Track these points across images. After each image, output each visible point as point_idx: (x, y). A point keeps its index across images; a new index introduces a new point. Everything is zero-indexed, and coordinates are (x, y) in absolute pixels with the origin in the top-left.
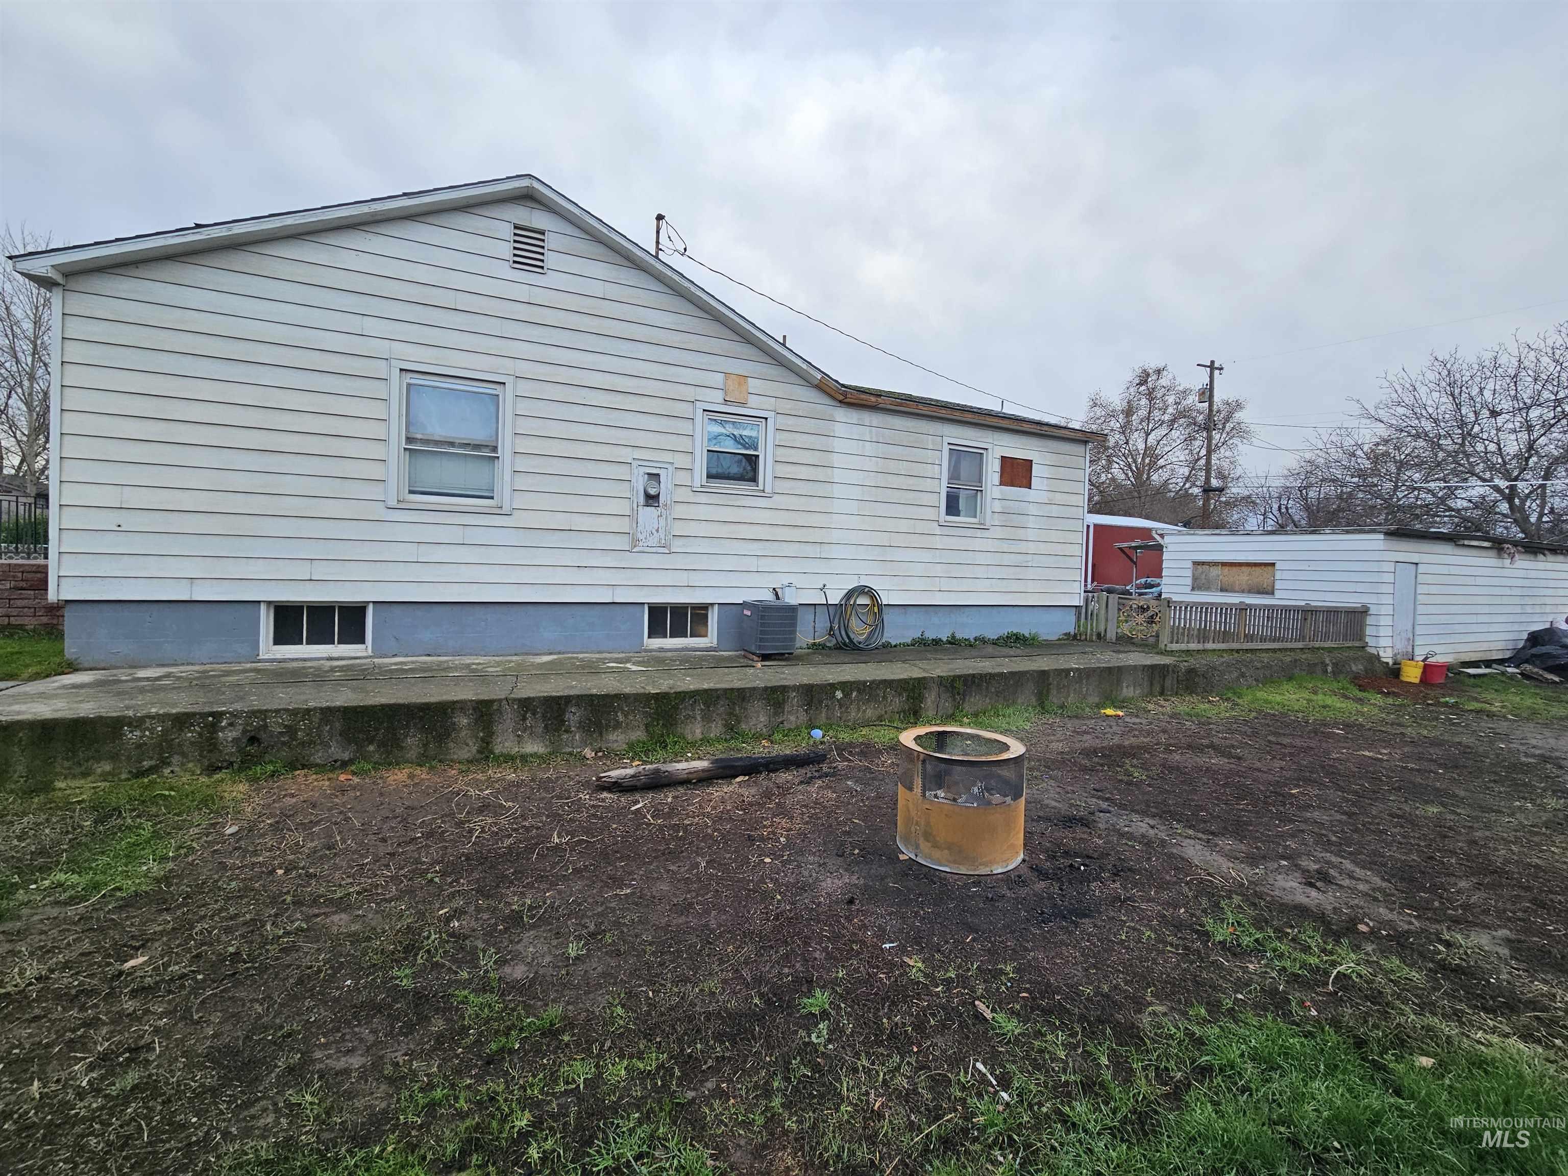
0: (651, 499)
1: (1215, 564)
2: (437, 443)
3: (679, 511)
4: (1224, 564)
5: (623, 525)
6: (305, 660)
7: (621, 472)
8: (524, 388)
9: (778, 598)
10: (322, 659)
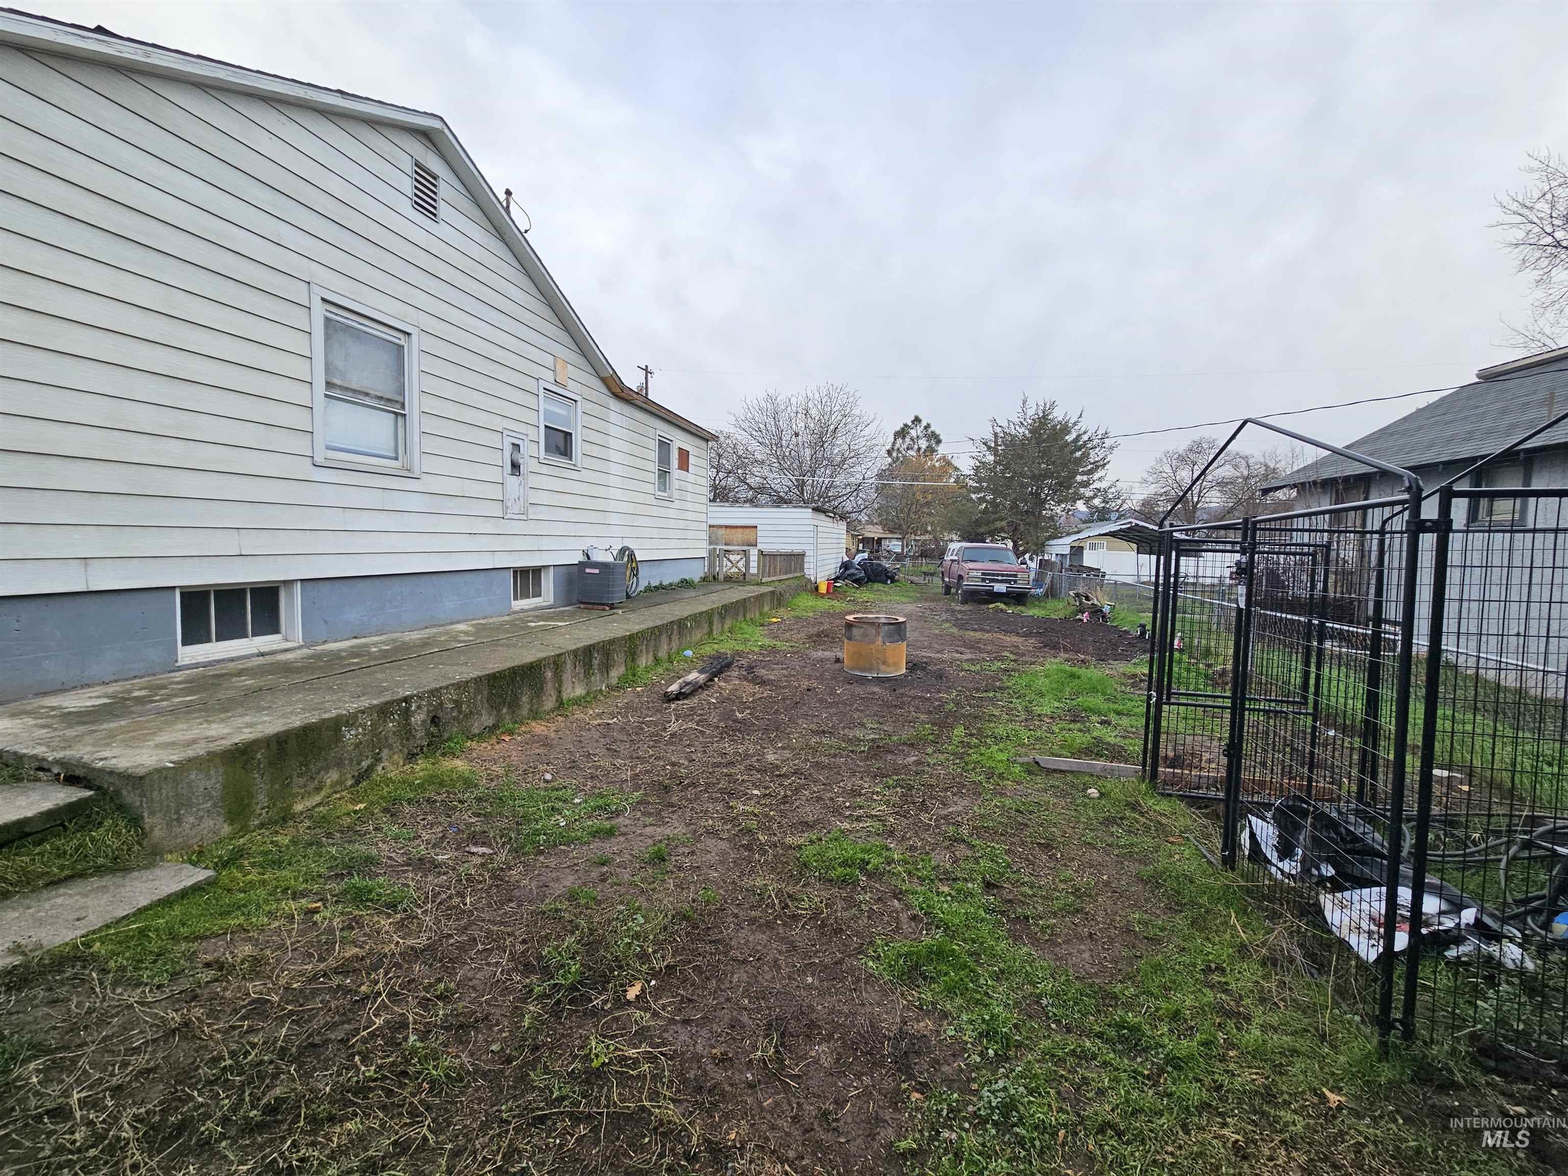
0: (515, 466)
1: (721, 527)
2: (354, 391)
3: (533, 481)
4: (727, 527)
5: (494, 492)
6: (232, 660)
7: (495, 440)
8: (429, 344)
9: (588, 558)
10: (252, 655)
